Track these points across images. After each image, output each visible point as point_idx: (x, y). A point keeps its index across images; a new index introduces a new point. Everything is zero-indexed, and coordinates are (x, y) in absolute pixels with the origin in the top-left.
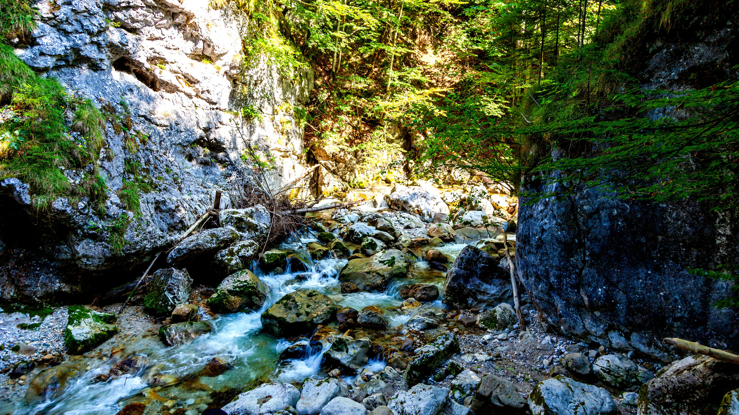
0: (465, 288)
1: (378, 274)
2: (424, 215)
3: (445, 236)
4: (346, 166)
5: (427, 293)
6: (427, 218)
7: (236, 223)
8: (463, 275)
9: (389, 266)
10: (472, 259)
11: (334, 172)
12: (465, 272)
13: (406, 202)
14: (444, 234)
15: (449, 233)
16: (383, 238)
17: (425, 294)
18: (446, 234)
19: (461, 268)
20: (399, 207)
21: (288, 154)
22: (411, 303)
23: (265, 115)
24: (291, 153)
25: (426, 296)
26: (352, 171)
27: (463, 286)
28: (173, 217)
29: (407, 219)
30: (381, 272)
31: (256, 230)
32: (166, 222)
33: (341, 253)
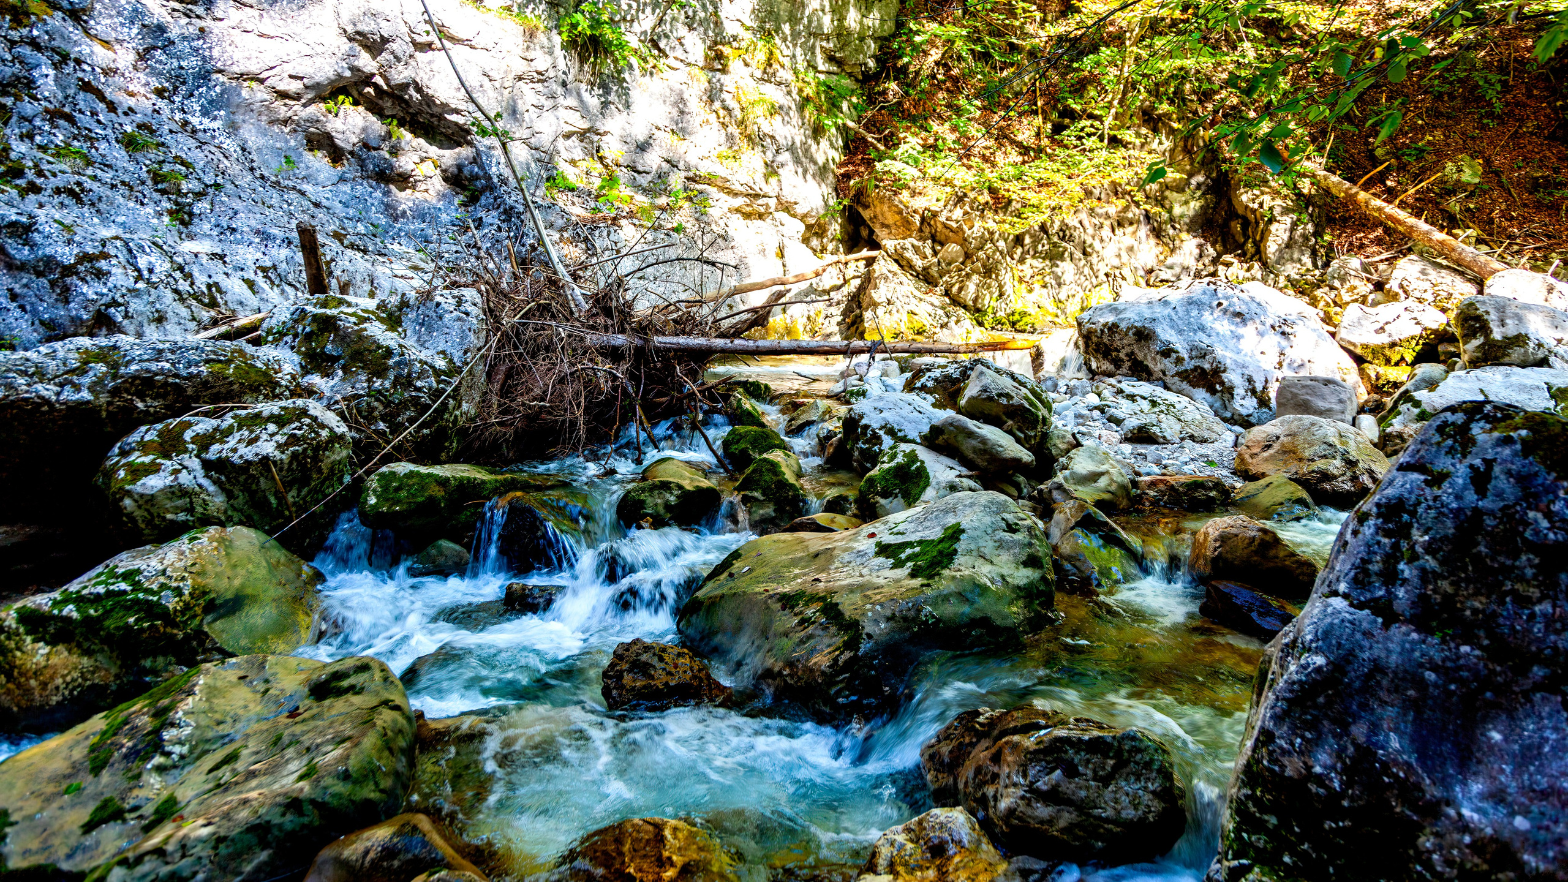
0: (1433, 810)
1: (832, 611)
2: (1230, 390)
3: (1326, 476)
4: (968, 256)
5: (1074, 788)
6: (1245, 405)
7: (308, 337)
8: (1410, 676)
9: (913, 575)
10: (1511, 518)
11: (926, 278)
12: (1433, 648)
13: (1143, 335)
14: (1320, 464)
15: (1351, 464)
16: (968, 446)
17: (1053, 796)
18: (1335, 466)
19: (1385, 611)
20: (1117, 363)
21: (759, 205)
22: (938, 851)
23: (671, 61)
24: (773, 202)
25: (1067, 817)
26: (989, 271)
27: (1409, 791)
28: (65, 296)
29: (1145, 405)
30: (848, 605)
31: (380, 372)
32: (35, 312)
33: (769, 510)
